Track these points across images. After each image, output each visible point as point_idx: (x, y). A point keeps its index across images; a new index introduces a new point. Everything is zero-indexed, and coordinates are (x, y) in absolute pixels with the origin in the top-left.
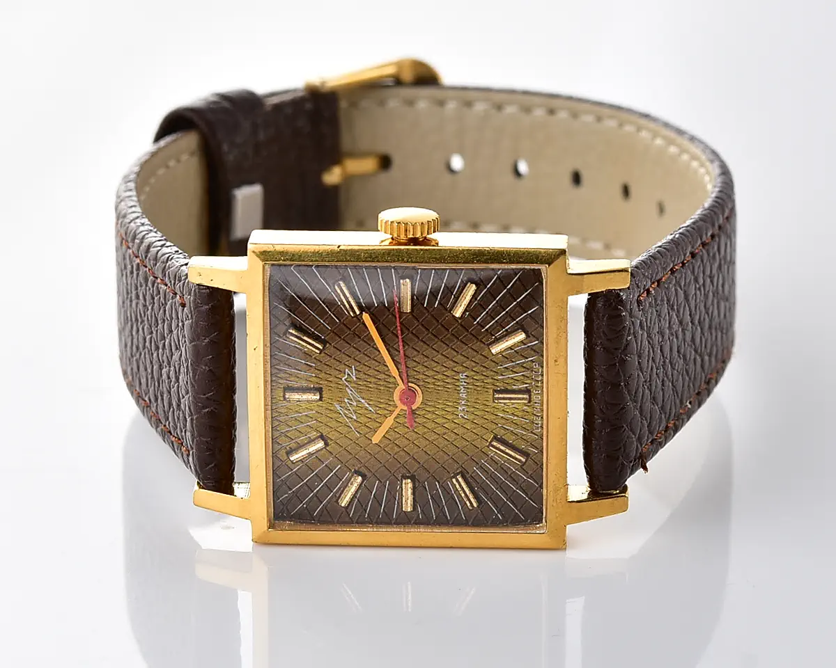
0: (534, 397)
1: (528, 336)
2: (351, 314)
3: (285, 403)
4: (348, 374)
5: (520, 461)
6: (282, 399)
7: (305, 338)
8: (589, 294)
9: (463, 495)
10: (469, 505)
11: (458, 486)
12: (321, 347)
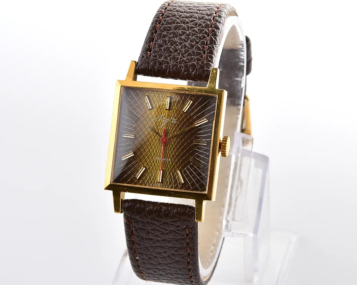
0: (159, 184)
1: (182, 184)
2: (196, 123)
3: (166, 97)
4: (174, 120)
5: (137, 177)
6: (167, 96)
7: (189, 106)
8: (195, 208)
9: (127, 156)
10: (123, 157)
11: (130, 154)
12: (185, 111)
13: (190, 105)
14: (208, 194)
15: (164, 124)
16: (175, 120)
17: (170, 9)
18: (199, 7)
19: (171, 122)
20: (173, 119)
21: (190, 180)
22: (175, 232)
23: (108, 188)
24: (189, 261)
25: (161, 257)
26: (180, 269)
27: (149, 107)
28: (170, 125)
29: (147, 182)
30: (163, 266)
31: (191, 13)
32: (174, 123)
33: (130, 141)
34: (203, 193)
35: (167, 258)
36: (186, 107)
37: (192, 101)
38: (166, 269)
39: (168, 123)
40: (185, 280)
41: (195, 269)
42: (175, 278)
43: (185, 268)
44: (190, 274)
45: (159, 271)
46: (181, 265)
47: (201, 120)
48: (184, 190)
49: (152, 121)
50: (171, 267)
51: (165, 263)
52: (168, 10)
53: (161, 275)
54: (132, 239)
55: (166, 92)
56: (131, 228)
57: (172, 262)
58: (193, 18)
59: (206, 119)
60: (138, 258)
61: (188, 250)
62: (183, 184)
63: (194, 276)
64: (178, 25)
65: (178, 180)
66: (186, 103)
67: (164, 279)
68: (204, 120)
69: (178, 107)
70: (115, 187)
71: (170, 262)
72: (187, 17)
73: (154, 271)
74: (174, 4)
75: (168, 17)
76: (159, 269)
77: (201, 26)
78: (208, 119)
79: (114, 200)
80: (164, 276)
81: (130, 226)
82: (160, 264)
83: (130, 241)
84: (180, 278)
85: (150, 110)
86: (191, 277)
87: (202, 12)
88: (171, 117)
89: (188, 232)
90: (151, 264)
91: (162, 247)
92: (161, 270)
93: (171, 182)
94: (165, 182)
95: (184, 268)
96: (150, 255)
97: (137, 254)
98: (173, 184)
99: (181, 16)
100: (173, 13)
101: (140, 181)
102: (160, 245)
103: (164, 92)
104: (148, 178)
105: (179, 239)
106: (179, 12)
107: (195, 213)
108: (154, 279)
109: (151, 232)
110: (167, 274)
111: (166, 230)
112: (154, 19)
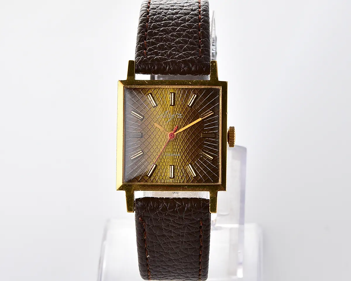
0: (171, 179)
5: (148, 174)
6: (170, 92)
8: (209, 200)
9: (136, 154)
10: (132, 156)
11: (139, 153)
12: (190, 106)
13: (194, 99)
14: (222, 185)
15: (170, 119)
16: (180, 115)
17: (154, 7)
18: (180, 3)
19: (177, 117)
20: (179, 114)
21: (201, 172)
22: (189, 225)
23: (121, 188)
24: (201, 254)
25: (173, 252)
26: (191, 263)
27: (154, 104)
28: (175, 120)
29: (158, 179)
30: (174, 262)
31: (175, 9)
32: (179, 118)
33: (137, 140)
34: (217, 184)
35: (179, 253)
36: (190, 101)
37: (196, 95)
38: (176, 265)
39: (173, 119)
40: (193, 275)
41: (205, 262)
42: (183, 274)
43: (196, 262)
44: (200, 267)
45: (168, 267)
46: (193, 259)
47: (207, 113)
48: (197, 183)
49: (157, 118)
50: (181, 262)
51: (177, 258)
52: (152, 9)
53: (169, 272)
54: (145, 237)
55: (169, 88)
56: (144, 227)
57: (183, 257)
58: (179, 14)
59: (212, 111)
60: (149, 256)
61: (201, 243)
62: (195, 177)
63: (203, 269)
64: (167, 22)
65: (190, 174)
66: (190, 97)
67: (171, 276)
68: (210, 112)
69: (182, 102)
70: (127, 186)
71: (181, 257)
72: (173, 14)
73: (163, 268)
74: (155, 2)
75: (154, 15)
76: (168, 265)
77: (190, 21)
78: (213, 111)
79: (127, 199)
80: (172, 272)
81: (143, 224)
82: (170, 260)
83: (142, 240)
84: (189, 273)
85: (154, 107)
86: (200, 270)
87: (186, 7)
88: (176, 112)
89: (201, 225)
90: (161, 261)
91: (175, 242)
92: (171, 266)
93: (183, 176)
94: (176, 177)
95: (194, 262)
96: (162, 252)
97: (148, 252)
98: (185, 179)
99: (167, 13)
100: (158, 11)
101: (151, 178)
102: (173, 241)
103: (166, 88)
104: (159, 174)
105: (193, 232)
106: (163, 9)
107: (210, 205)
108: (160, 277)
109: (164, 228)
110: (176, 270)
111: (180, 225)
112: (141, 18)
